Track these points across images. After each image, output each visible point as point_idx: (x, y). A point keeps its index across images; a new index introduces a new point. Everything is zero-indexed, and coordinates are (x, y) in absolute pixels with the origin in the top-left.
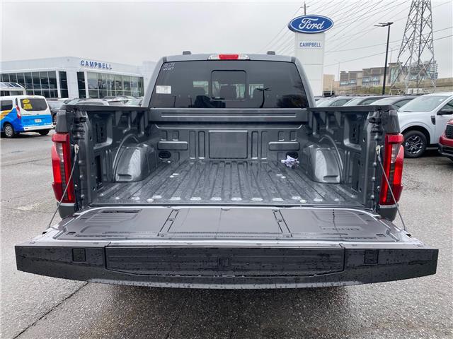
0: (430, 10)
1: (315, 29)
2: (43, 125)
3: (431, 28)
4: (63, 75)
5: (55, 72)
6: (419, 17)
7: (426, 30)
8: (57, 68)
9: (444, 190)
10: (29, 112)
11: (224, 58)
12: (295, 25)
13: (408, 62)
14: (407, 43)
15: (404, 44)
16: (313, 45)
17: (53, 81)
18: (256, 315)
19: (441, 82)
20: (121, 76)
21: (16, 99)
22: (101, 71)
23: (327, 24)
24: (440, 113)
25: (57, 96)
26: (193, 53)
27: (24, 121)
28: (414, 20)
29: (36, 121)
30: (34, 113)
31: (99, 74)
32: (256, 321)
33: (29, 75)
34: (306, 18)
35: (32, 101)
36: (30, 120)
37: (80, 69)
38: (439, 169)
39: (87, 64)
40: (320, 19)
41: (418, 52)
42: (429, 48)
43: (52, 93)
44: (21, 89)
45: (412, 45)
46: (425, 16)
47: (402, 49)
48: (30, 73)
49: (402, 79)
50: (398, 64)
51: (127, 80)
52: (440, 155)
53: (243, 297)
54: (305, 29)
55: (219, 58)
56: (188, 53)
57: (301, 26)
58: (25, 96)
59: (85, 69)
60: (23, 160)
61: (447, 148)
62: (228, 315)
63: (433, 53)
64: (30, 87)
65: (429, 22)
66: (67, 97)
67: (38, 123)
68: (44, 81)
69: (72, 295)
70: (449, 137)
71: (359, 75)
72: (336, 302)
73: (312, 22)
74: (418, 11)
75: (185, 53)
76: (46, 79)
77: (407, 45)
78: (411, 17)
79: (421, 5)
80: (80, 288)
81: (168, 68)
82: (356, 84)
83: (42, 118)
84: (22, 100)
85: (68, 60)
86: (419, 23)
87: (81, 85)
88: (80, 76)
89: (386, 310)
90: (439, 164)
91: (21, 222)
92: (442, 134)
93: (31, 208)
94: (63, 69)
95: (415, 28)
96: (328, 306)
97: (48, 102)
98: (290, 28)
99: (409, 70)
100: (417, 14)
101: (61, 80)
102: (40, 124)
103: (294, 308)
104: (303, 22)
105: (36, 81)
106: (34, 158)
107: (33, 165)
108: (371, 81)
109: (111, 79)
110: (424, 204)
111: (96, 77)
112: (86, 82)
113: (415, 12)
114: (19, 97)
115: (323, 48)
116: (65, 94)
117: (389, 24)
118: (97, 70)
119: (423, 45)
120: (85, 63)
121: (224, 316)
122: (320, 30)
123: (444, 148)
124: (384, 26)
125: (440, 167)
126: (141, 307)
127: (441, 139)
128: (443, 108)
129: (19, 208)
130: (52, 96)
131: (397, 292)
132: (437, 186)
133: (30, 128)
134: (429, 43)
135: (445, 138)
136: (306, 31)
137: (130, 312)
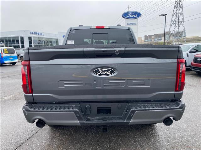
0: (182, 9)
1: (134, 17)
2: (13, 60)
3: (183, 16)
4: (22, 38)
5: (18, 37)
6: (178, 12)
7: (181, 17)
8: (19, 35)
9: (195, 85)
10: (7, 55)
11: (98, 28)
12: (125, 15)
13: (174, 31)
14: (173, 23)
15: (172, 24)
16: (133, 24)
17: (18, 41)
18: (117, 144)
19: (188, 39)
20: (48, 38)
21: (1, 49)
22: (39, 36)
23: (139, 15)
24: (190, 52)
25: (19, 48)
26: (83, 26)
27: (5, 59)
28: (176, 13)
29: (10, 59)
30: (9, 55)
31: (38, 37)
32: (118, 147)
33: (6, 39)
34: (129, 12)
35: (8, 50)
36: (7, 58)
37: (30, 35)
38: (191, 77)
39: (33, 33)
40: (136, 13)
41: (178, 27)
42: (183, 25)
43: (17, 46)
44: (3, 44)
45: (175, 24)
46: (180, 11)
47: (171, 26)
48: (7, 38)
49: (171, 39)
50: (169, 32)
51: (51, 40)
52: (191, 70)
53: (110, 136)
54: (129, 17)
55: (95, 28)
56: (82, 26)
57: (128, 16)
58: (5, 48)
59: (32, 36)
60: (5, 76)
61: (195, 67)
62: (104, 145)
63: (184, 27)
64: (7, 44)
65: (182, 14)
66: (24, 48)
67: (11, 60)
68: (13, 41)
69: (30, 138)
70: (195, 63)
71: (153, 37)
72: (153, 137)
73: (132, 14)
74: (177, 9)
75: (80, 26)
76: (14, 40)
77: (173, 24)
78: (174, 12)
79: (178, 7)
80: (34, 134)
81: (72, 32)
82: (151, 41)
83: (13, 57)
84: (3, 49)
85: (24, 32)
86: (178, 14)
87: (30, 43)
88: (30, 38)
89: (176, 140)
90: (191, 75)
91: (4, 104)
92: (192, 61)
93: (9, 98)
94: (22, 36)
95: (176, 16)
96: (150, 139)
97: (16, 50)
98: (123, 17)
99: (174, 35)
100: (177, 11)
101: (21, 40)
102: (12, 60)
103: (135, 141)
104: (128, 14)
105: (10, 41)
106: (10, 75)
107: (9, 79)
108: (158, 40)
109: (44, 40)
110: (187, 92)
111: (37, 39)
112: (32, 41)
113: (176, 10)
114: (2, 48)
115: (137, 26)
116: (23, 47)
117: (166, 15)
118: (37, 36)
119: (180, 23)
120: (32, 33)
121: (102, 145)
122: (135, 17)
123: (193, 67)
124: (163, 15)
125: (192, 75)
126: (63, 143)
127: (192, 64)
128: (192, 50)
129: (4, 98)
130: (17, 48)
131: (180, 132)
132: (192, 84)
133: (7, 62)
134: (182, 23)
135: (193, 63)
136: (130, 18)
137: (58, 145)
